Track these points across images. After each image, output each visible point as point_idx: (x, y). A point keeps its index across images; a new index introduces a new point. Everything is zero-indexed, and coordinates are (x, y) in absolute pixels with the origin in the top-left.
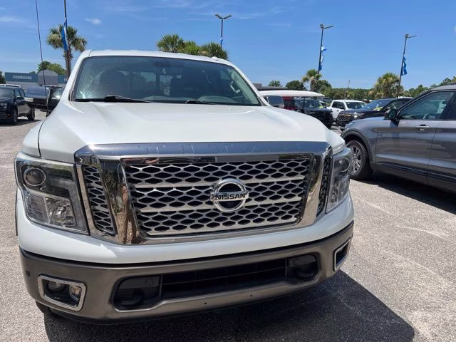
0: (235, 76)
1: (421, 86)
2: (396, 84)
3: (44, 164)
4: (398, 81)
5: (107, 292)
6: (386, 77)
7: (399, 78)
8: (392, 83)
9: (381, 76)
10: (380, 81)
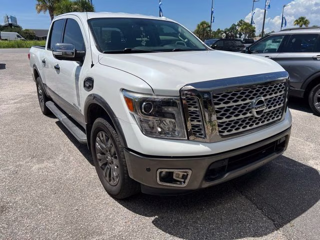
0: (182, 30)
1: (219, 29)
2: (209, 29)
3: (155, 99)
4: (210, 27)
5: (202, 173)
6: (203, 23)
7: (210, 24)
8: (206, 28)
9: (199, 24)
10: (199, 27)
